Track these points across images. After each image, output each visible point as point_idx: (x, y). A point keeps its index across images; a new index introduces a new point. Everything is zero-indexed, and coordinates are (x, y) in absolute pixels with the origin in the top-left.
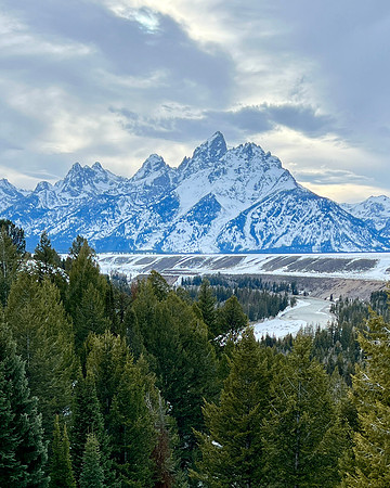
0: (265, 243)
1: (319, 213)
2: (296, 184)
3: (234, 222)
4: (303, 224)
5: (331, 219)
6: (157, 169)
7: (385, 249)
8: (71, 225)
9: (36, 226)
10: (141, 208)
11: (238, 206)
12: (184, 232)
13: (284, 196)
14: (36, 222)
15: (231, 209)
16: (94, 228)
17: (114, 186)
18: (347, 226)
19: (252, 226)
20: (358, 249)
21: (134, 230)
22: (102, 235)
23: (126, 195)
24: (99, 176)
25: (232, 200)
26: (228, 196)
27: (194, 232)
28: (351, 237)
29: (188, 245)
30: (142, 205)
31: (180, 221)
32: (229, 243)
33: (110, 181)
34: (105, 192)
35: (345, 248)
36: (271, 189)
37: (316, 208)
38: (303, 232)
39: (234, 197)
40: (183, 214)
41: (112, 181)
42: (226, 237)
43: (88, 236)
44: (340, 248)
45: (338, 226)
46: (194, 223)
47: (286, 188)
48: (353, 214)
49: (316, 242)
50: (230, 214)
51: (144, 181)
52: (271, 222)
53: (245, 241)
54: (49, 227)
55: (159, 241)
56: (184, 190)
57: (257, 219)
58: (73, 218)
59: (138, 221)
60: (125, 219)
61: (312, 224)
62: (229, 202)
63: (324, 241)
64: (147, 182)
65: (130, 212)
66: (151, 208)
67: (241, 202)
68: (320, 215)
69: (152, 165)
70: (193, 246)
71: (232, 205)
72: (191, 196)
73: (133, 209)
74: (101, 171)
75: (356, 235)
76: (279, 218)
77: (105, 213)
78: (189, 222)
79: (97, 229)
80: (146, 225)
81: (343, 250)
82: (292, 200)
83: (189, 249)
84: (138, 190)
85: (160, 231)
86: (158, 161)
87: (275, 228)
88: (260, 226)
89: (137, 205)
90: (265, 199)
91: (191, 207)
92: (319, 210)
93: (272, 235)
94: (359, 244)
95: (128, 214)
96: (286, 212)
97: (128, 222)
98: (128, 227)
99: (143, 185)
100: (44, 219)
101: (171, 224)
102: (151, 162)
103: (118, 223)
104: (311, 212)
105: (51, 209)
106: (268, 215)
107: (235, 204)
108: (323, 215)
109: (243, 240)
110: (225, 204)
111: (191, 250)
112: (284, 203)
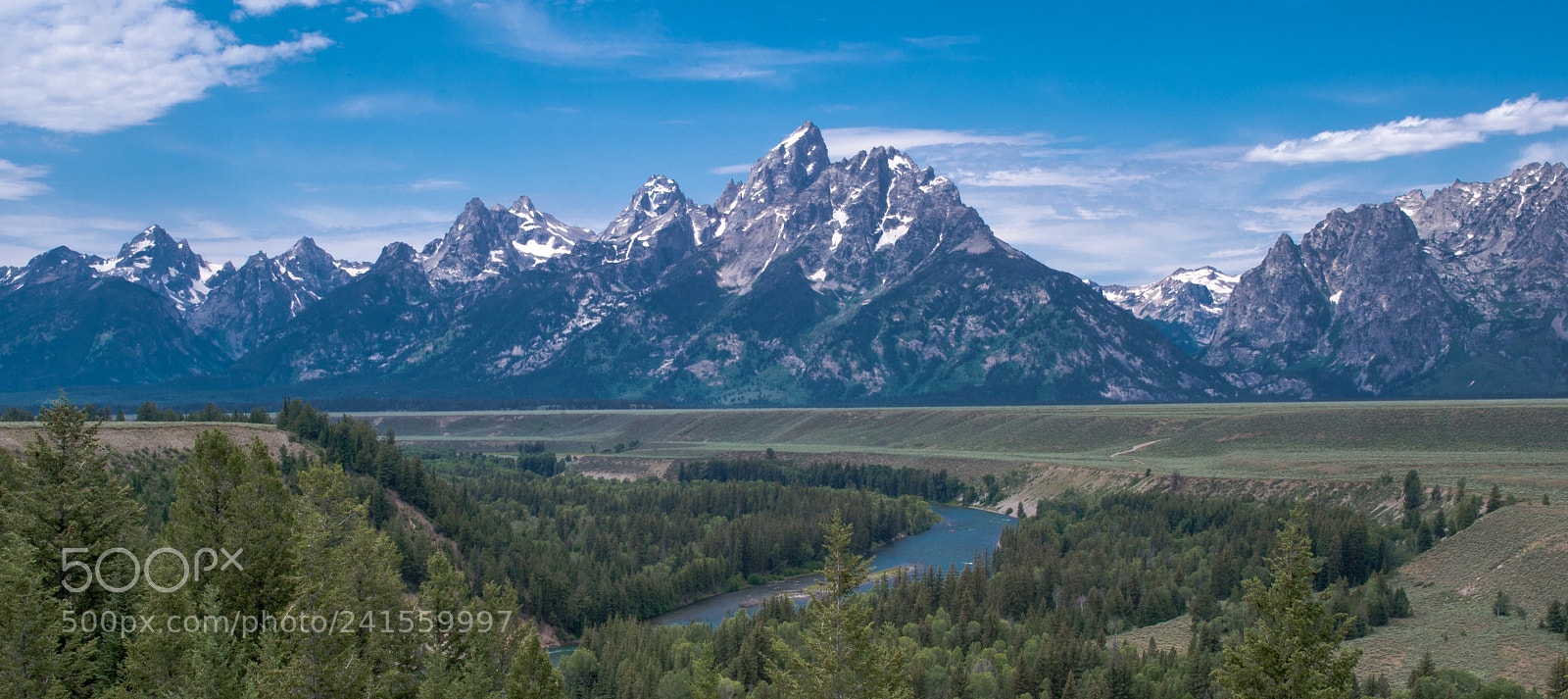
0: (921, 381)
1: (1051, 308)
2: (994, 241)
3: (843, 331)
4: (1010, 335)
5: (1079, 321)
6: (662, 210)
7: (1210, 391)
8: (457, 341)
9: (376, 346)
10: (623, 301)
11: (856, 294)
12: (726, 354)
13: (966, 271)
14: (376, 336)
15: (838, 300)
16: (512, 349)
17: (562, 250)
18: (1117, 340)
19: (889, 341)
20: (1147, 393)
21: (605, 353)
22: (529, 365)
23: (588, 271)
24: (527, 229)
25: (841, 280)
26: (831, 270)
27: (748, 355)
28: (1130, 365)
29: (735, 386)
30: (625, 294)
31: (717, 331)
32: (834, 381)
33: (553, 238)
34: (540, 265)
35: (1113, 391)
36: (934, 254)
37: (1043, 297)
38: (1012, 353)
39: (845, 271)
40: (723, 313)
41: (557, 238)
42: (825, 367)
43: (496, 367)
44: (1104, 391)
45: (1096, 341)
46: (750, 336)
47: (971, 250)
48: (1135, 311)
49: (1044, 377)
50: (836, 312)
51: (633, 237)
52: (935, 329)
53: (874, 375)
54: (407, 347)
55: (666, 378)
56: (728, 257)
57: (902, 322)
58: (464, 327)
59: (616, 330)
60: (584, 326)
61: (1032, 335)
62: (834, 285)
63: (1064, 376)
64: (640, 239)
65: (598, 310)
66: (647, 300)
67: (863, 285)
68: (1052, 315)
69: (652, 201)
70: (746, 388)
71: (841, 292)
72: (743, 272)
73: (603, 304)
74: (531, 217)
75: (1141, 360)
76: (954, 321)
77: (539, 313)
78: (738, 333)
79: (517, 351)
80: (635, 339)
81: (1109, 395)
82: (984, 278)
83: (737, 396)
84: (619, 257)
85: (668, 354)
86: (667, 190)
87: (943, 344)
88: (908, 340)
89: (615, 293)
90: (919, 277)
91: (743, 297)
92: (1049, 303)
93: (936, 361)
94: (1147, 381)
95: (592, 315)
96: (971, 306)
97: (591, 334)
98: (591, 344)
99: (630, 246)
100: (396, 331)
101: (695, 337)
102: (650, 193)
103: (568, 335)
104: (1030, 306)
105: (414, 306)
106: (928, 315)
107: (849, 288)
108: (1060, 313)
109: (868, 374)
110: (825, 291)
111: (743, 398)
112: (966, 286)
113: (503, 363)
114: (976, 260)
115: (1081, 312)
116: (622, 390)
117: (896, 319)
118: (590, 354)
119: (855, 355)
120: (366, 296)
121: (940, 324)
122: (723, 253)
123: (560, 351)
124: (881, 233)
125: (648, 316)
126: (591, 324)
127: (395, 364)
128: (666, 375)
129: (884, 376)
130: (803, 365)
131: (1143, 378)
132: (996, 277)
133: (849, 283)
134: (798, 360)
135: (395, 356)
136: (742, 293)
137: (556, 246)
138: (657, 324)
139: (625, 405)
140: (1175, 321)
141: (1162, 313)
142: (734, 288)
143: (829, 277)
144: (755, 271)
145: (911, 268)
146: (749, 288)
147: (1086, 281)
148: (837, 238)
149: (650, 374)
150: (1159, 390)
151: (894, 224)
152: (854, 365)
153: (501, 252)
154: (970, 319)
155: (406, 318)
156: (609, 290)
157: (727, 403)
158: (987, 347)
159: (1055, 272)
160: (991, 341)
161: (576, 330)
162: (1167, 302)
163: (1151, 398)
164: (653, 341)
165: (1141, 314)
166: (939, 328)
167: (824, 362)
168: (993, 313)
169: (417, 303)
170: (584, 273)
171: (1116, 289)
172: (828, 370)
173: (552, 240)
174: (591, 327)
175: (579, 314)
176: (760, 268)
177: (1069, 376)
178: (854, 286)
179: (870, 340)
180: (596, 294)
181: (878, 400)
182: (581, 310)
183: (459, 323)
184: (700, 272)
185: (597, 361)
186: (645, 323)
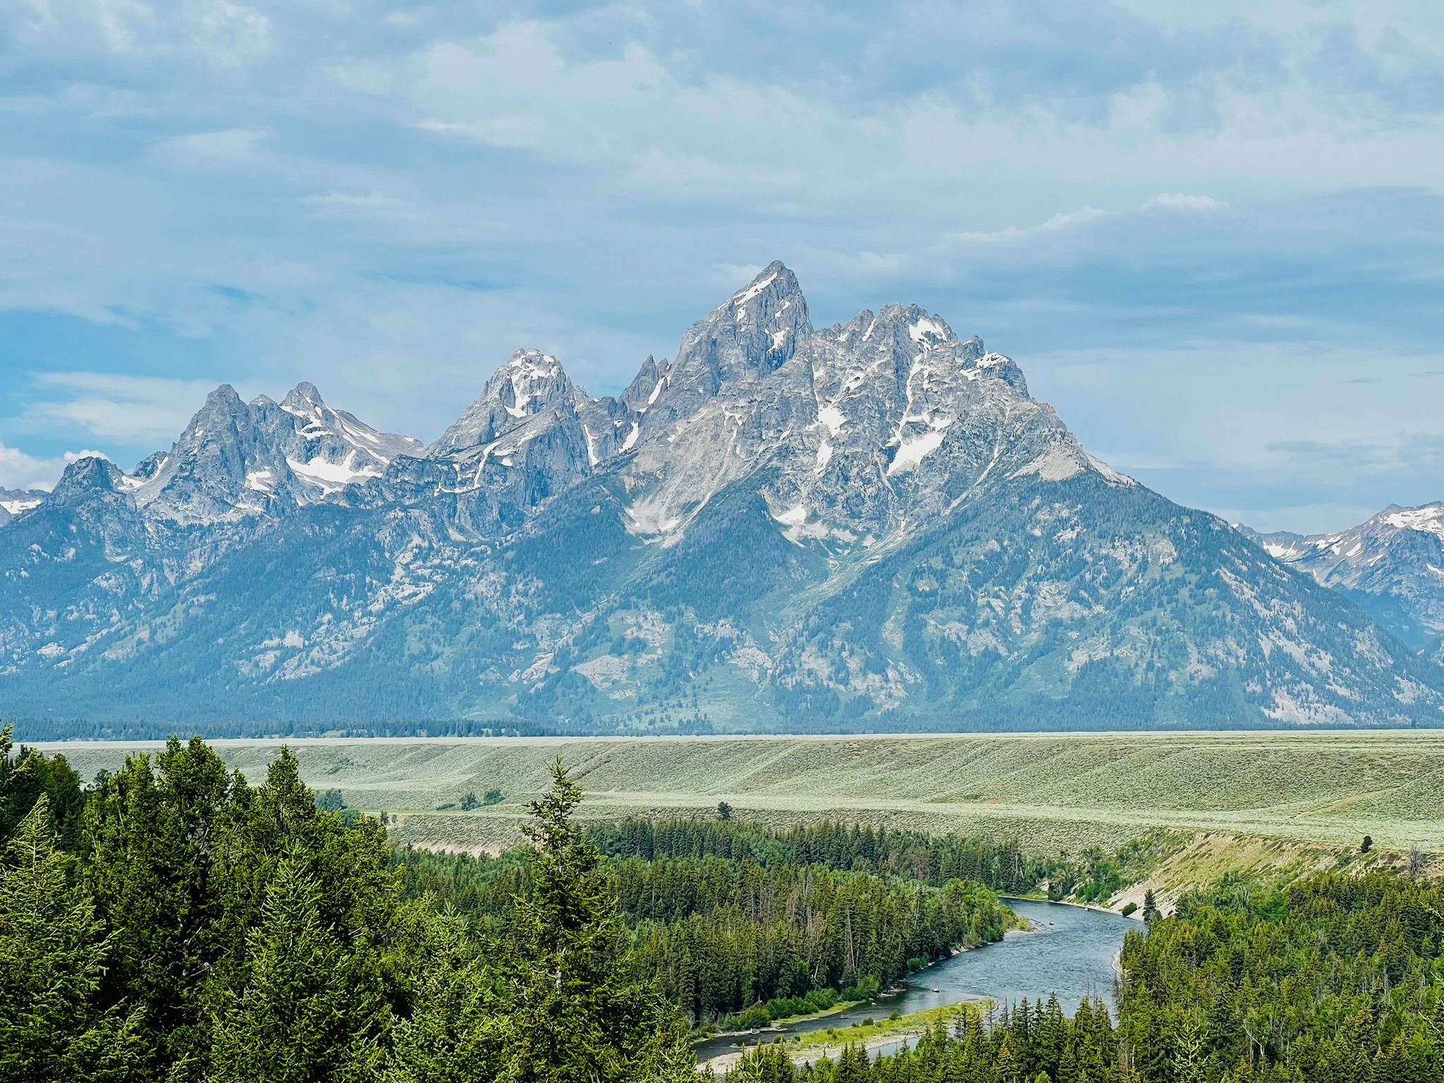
0: (964, 691)
5: (1225, 591)
6: (535, 406)
9: (52, 631)
10: (471, 555)
11: (858, 546)
12: (640, 646)
13: (1038, 508)
14: (52, 614)
15: (828, 556)
16: (283, 637)
17: (367, 472)
18: (1290, 624)
19: (913, 626)
20: (1341, 711)
21: (437, 641)
22: (312, 662)
23: (411, 507)
24: (310, 436)
25: (834, 524)
26: (816, 505)
27: (677, 647)
28: (1313, 665)
29: (655, 697)
30: (472, 546)
31: (626, 606)
32: (821, 690)
33: (354, 452)
34: (334, 495)
35: (1285, 707)
36: (985, 481)
37: (1165, 549)
38: (1116, 644)
39: (839, 507)
40: (636, 576)
41: (360, 452)
42: (806, 667)
43: (257, 665)
44: (1268, 707)
45: (1255, 623)
46: (681, 614)
47: (1046, 475)
48: (1318, 576)
49: (1169, 684)
50: (825, 576)
51: (487, 451)
52: (989, 605)
53: (887, 681)
54: (104, 632)
55: (540, 685)
56: (642, 483)
57: (933, 593)
58: (202, 599)
59: (456, 605)
60: (405, 598)
61: (1148, 615)
62: (819, 531)
63: (1202, 682)
64: (497, 453)
65: (427, 572)
66: (510, 555)
67: (869, 530)
68: (1182, 582)
69: (517, 392)
70: (673, 701)
71: (832, 543)
72: (669, 509)
73: (436, 561)
74: (317, 416)
75: (1329, 657)
76: (1020, 590)
77: (328, 575)
78: (660, 609)
79: (293, 639)
80: (490, 620)
81: (1277, 715)
82: (1068, 519)
83: (658, 715)
84: (463, 483)
85: (544, 644)
86: (542, 374)
87: (1003, 631)
88: (943, 622)
89: (457, 544)
90: (961, 519)
91: (667, 551)
92: (1175, 561)
93: (990, 656)
94: (1342, 691)
95: (416, 580)
96: (1048, 566)
97: (417, 613)
98: (417, 628)
99: (481, 465)
100: (86, 605)
101: (589, 617)
102: (515, 379)
103: (380, 615)
104: (1143, 567)
105: (118, 564)
106: (977, 582)
107: (846, 536)
108: (1194, 578)
109: (877, 678)
110: (805, 540)
111: (668, 717)
112: (1037, 532)
113: (269, 659)
114: (1053, 491)
115: (1227, 576)
116: (467, 704)
117: (923, 586)
118: (414, 645)
119: (857, 648)
120: (35, 547)
121: (997, 596)
122: (638, 477)
123: (366, 638)
124: (898, 446)
125: (510, 581)
126: (415, 594)
127: (85, 660)
128: (540, 680)
129: (904, 681)
130: (769, 664)
131: (1335, 687)
132: (1087, 519)
133: (846, 527)
134: (761, 657)
135: (83, 648)
136: (668, 543)
137: (359, 465)
138: (526, 594)
139: (472, 729)
140: (1385, 593)
141: (1364, 579)
142: (653, 536)
143: (813, 517)
144: (688, 507)
145: (947, 504)
146: (680, 536)
147: (1235, 526)
148: (825, 453)
149: (514, 677)
150: (1360, 706)
151: (918, 429)
152: (853, 664)
153: (266, 474)
154: (1045, 587)
155: (104, 584)
156: (446, 538)
157: (643, 727)
158: (1074, 635)
159: (1182, 511)
160: (1081, 623)
161: (392, 604)
162: (1372, 561)
163: (1350, 720)
164: (519, 623)
165: (1327, 580)
166: (995, 602)
167: (804, 658)
168: (1082, 577)
169: (123, 558)
170: (405, 509)
171: (1285, 538)
172: (810, 672)
173: (350, 458)
174: (416, 599)
175: (395, 578)
176: (697, 503)
177: (1213, 683)
178: (854, 532)
179: (881, 620)
180: (426, 544)
181: (891, 722)
182: (399, 572)
183: (195, 592)
184: (597, 509)
185: (427, 656)
186: (506, 594)
